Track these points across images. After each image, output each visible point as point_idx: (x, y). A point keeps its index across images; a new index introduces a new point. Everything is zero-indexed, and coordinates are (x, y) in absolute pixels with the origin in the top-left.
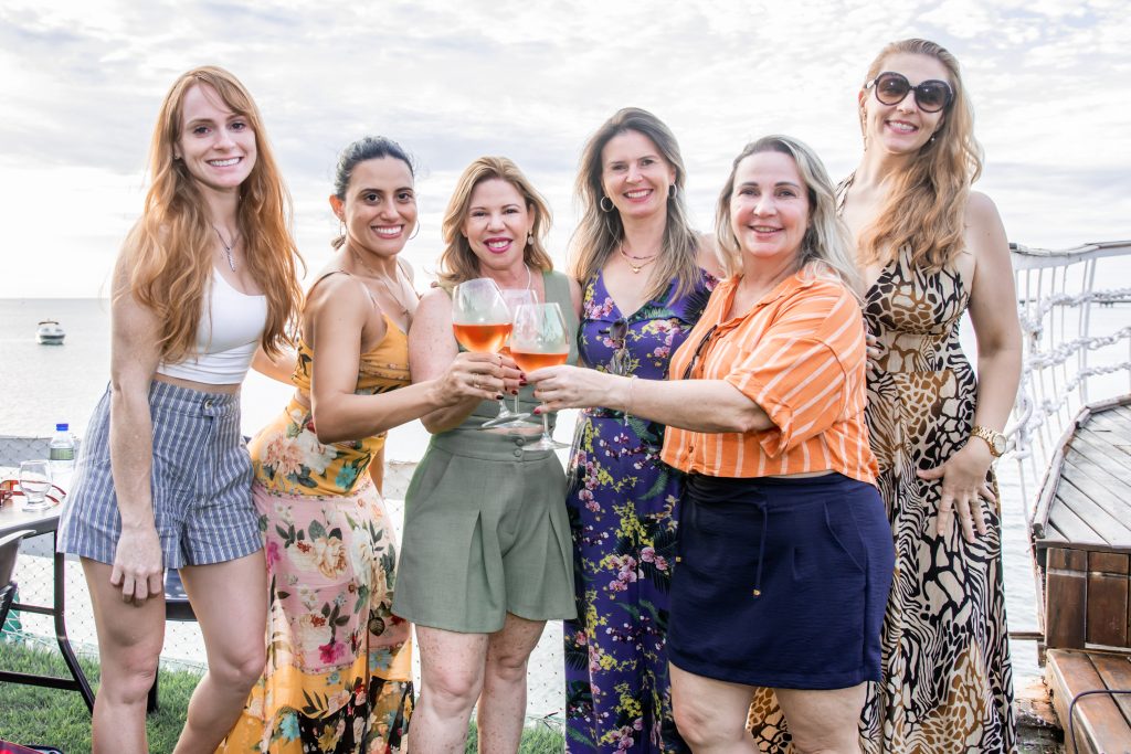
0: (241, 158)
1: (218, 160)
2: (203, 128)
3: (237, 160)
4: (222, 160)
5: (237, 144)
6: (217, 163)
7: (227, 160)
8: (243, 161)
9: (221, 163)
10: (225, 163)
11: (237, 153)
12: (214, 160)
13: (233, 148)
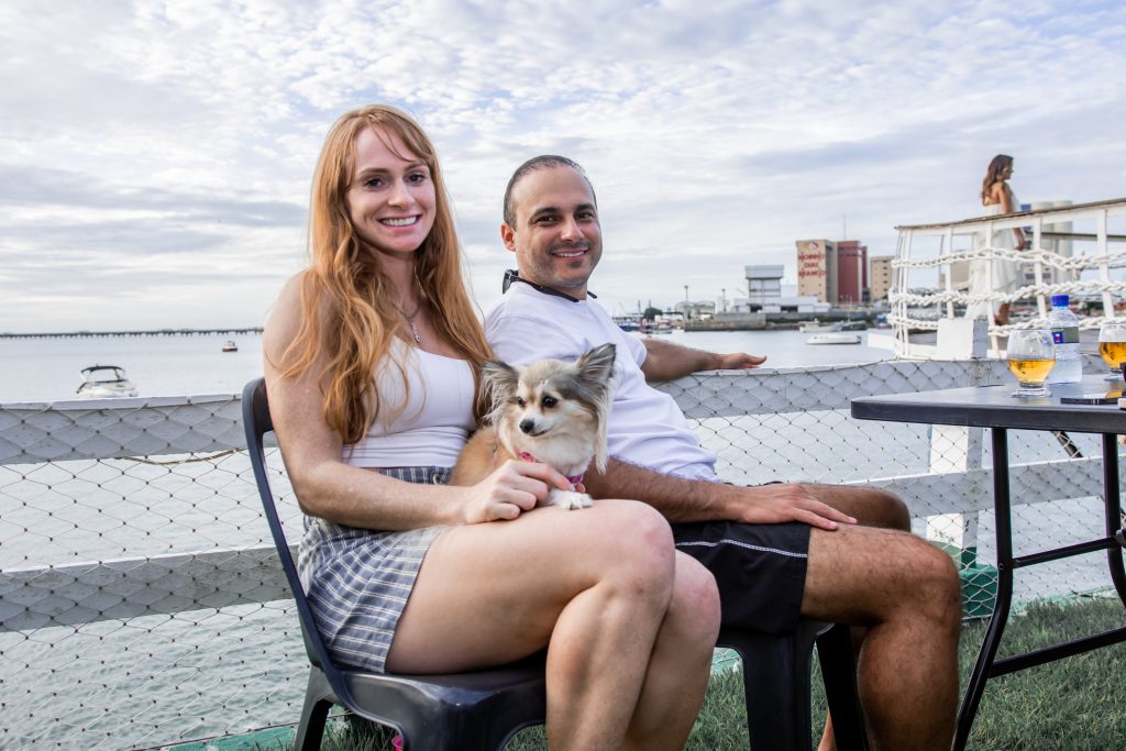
0: (418, 217)
1: (393, 219)
2: (376, 180)
3: (413, 220)
4: (398, 219)
5: (416, 200)
6: (391, 222)
7: (404, 218)
8: (421, 221)
9: (396, 222)
10: (401, 222)
11: (415, 211)
12: (388, 219)
13: (413, 205)
